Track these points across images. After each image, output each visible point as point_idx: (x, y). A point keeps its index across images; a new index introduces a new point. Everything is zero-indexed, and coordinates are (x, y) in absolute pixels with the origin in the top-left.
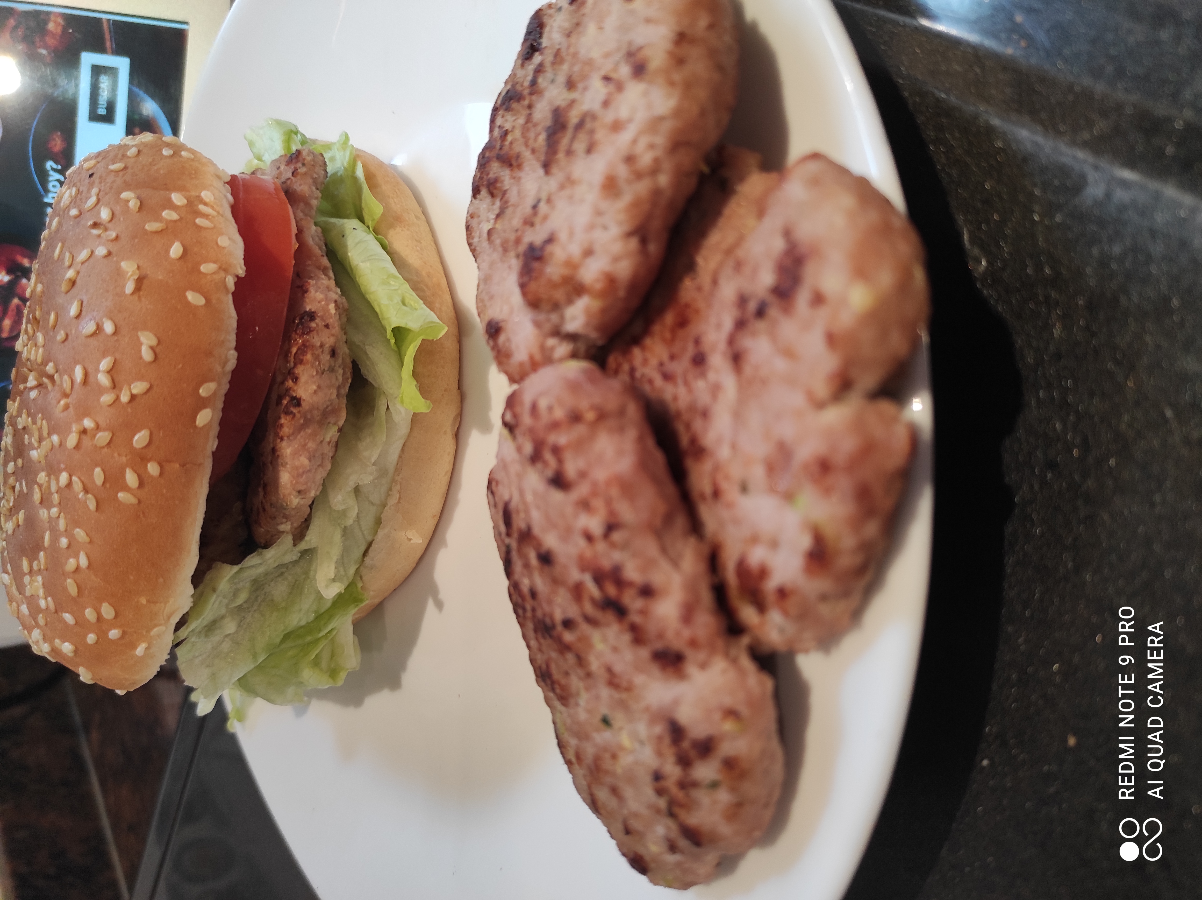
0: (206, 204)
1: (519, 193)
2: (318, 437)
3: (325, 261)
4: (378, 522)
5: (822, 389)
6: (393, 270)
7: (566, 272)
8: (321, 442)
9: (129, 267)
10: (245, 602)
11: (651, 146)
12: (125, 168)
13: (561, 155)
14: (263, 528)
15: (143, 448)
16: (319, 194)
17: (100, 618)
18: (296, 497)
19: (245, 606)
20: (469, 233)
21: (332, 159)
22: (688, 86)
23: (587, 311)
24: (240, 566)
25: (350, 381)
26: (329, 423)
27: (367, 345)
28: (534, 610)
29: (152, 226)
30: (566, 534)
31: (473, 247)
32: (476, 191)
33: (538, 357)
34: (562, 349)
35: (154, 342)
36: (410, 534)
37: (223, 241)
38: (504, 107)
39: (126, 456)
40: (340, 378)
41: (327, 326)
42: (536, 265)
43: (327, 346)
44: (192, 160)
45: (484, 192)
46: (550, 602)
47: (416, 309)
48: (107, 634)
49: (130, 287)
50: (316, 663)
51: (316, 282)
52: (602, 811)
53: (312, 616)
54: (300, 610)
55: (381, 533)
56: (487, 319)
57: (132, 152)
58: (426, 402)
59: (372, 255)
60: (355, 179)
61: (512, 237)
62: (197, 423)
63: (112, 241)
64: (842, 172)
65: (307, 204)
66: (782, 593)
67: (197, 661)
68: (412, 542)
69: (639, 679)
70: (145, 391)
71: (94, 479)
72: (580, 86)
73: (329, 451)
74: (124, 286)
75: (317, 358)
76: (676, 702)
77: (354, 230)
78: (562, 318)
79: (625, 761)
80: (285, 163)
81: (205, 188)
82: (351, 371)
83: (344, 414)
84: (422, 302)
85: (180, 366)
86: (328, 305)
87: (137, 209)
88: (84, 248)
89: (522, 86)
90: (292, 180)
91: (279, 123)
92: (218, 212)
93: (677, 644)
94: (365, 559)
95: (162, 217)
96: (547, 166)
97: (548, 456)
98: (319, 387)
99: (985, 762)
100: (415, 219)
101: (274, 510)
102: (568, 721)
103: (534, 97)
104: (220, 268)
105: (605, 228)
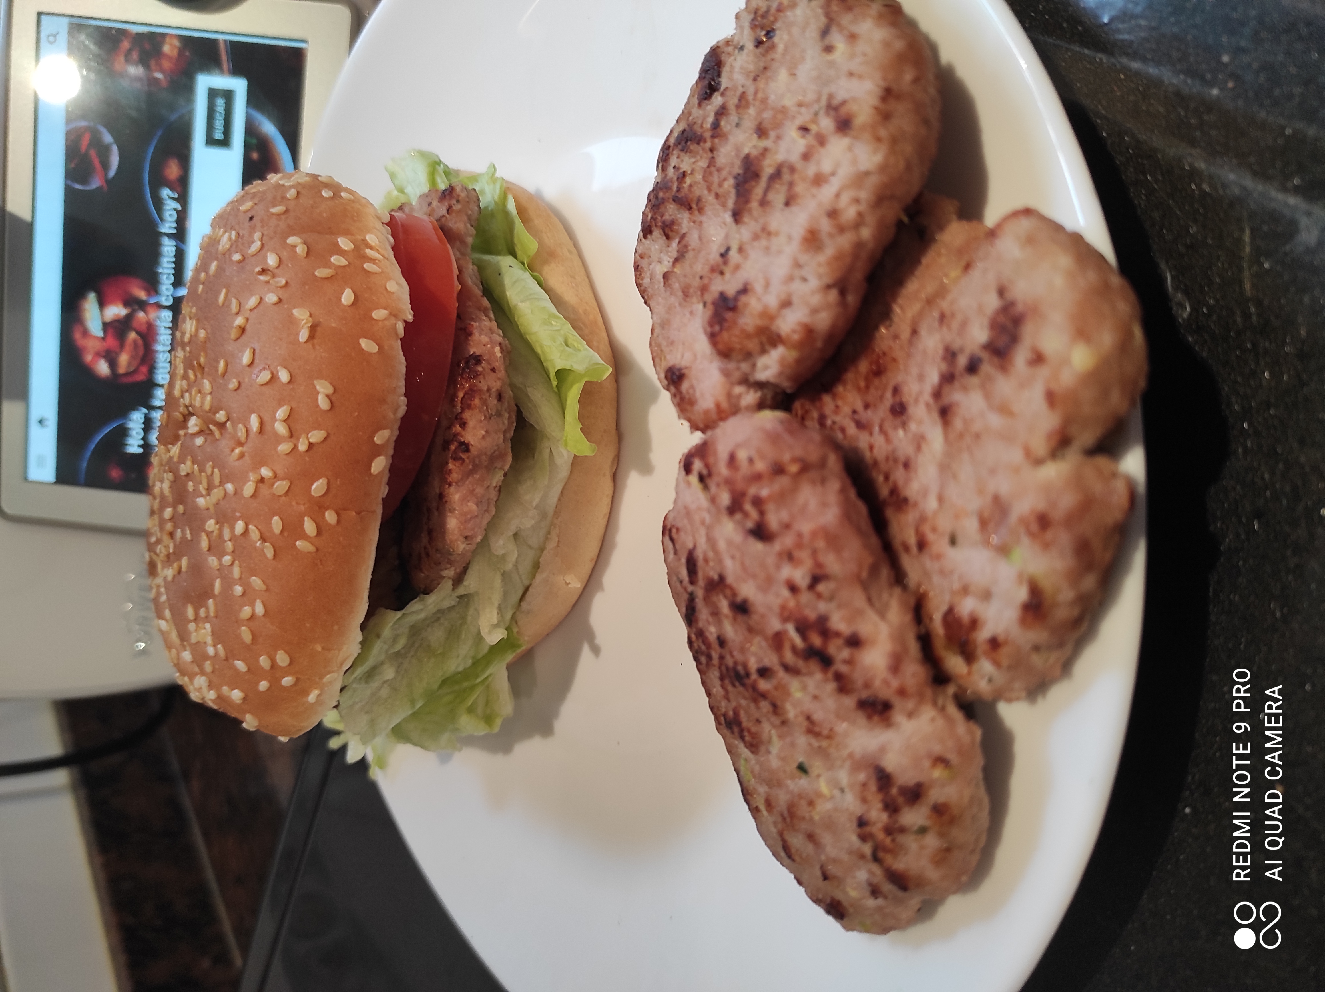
0: (371, 248)
1: (700, 238)
2: (485, 482)
3: (485, 302)
4: (536, 566)
5: (1040, 446)
6: (553, 309)
7: (759, 322)
8: (488, 487)
9: (301, 314)
10: (403, 648)
11: (857, 201)
12: (287, 211)
13: (754, 204)
14: (423, 573)
15: (320, 497)
16: (474, 232)
17: (274, 665)
18: (463, 543)
19: (403, 651)
20: (638, 273)
21: (483, 191)
22: (894, 141)
23: (782, 361)
24: (403, 612)
25: (515, 424)
26: (495, 468)
27: (529, 387)
28: (722, 658)
29: (321, 273)
30: (768, 583)
31: (642, 288)
32: (646, 231)
33: (725, 405)
34: (750, 397)
35: (330, 390)
36: (568, 579)
37: (392, 286)
38: (680, 147)
39: (304, 504)
40: (506, 422)
41: (493, 370)
42: (729, 315)
43: (494, 390)
44: (353, 201)
45: (657, 233)
46: (743, 650)
47: (579, 350)
48: (280, 680)
49: (303, 335)
50: (471, 710)
51: (479, 324)
52: (797, 858)
53: (470, 662)
54: (458, 656)
55: (539, 577)
56: (665, 365)
57: (292, 193)
58: (591, 445)
59: (530, 295)
60: (506, 214)
61: (696, 283)
62: (373, 470)
63: (281, 287)
64: (1058, 228)
65: (463, 242)
66: (995, 643)
67: (357, 707)
68: (570, 586)
69: (842, 727)
70: (322, 439)
71: (271, 528)
72: (772, 134)
73: (493, 495)
74: (298, 334)
75: (484, 402)
76: (882, 750)
77: (511, 268)
78: (754, 366)
79: (823, 807)
80: (437, 200)
81: (369, 232)
82: (515, 414)
83: (510, 459)
84: (585, 343)
85: (356, 414)
86: (493, 348)
87: (305, 255)
88: (252, 295)
89: (702, 127)
90: (447, 218)
91: (423, 155)
92: (383, 256)
93: (885, 693)
94: (522, 604)
95: (330, 261)
96: (737, 216)
97: (748, 507)
98: (487, 432)
99: (1187, 810)
100: (568, 254)
101: (439, 555)
102: (757, 768)
103: (716, 140)
104: (390, 314)
105: (805, 280)
